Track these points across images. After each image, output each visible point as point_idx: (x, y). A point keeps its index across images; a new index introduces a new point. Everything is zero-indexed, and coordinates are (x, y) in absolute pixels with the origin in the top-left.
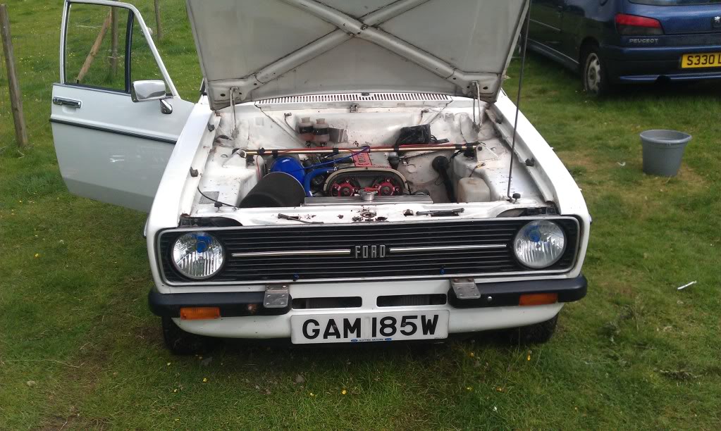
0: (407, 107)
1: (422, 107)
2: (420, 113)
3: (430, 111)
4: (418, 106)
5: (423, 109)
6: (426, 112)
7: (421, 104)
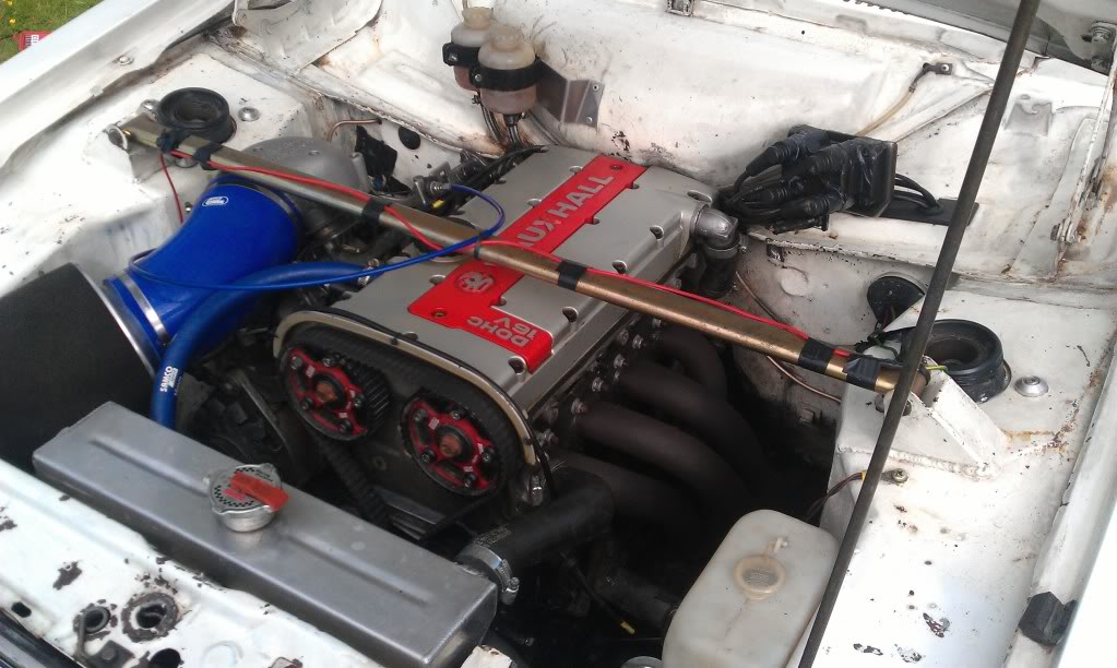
0: (876, 34)
1: (931, 46)
2: (915, 70)
3: (959, 70)
4: (916, 42)
5: (932, 58)
6: (940, 70)
7: (930, 36)
